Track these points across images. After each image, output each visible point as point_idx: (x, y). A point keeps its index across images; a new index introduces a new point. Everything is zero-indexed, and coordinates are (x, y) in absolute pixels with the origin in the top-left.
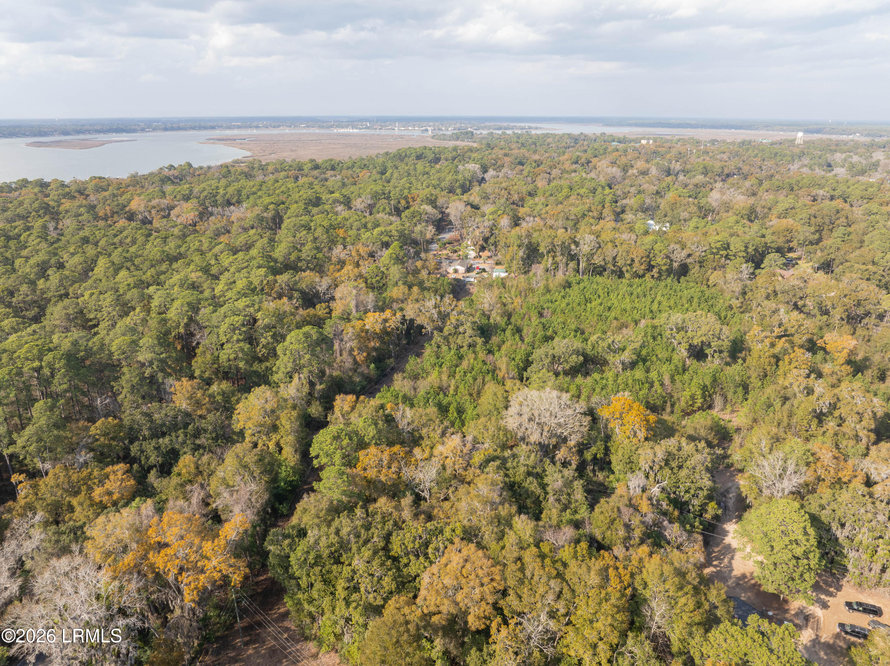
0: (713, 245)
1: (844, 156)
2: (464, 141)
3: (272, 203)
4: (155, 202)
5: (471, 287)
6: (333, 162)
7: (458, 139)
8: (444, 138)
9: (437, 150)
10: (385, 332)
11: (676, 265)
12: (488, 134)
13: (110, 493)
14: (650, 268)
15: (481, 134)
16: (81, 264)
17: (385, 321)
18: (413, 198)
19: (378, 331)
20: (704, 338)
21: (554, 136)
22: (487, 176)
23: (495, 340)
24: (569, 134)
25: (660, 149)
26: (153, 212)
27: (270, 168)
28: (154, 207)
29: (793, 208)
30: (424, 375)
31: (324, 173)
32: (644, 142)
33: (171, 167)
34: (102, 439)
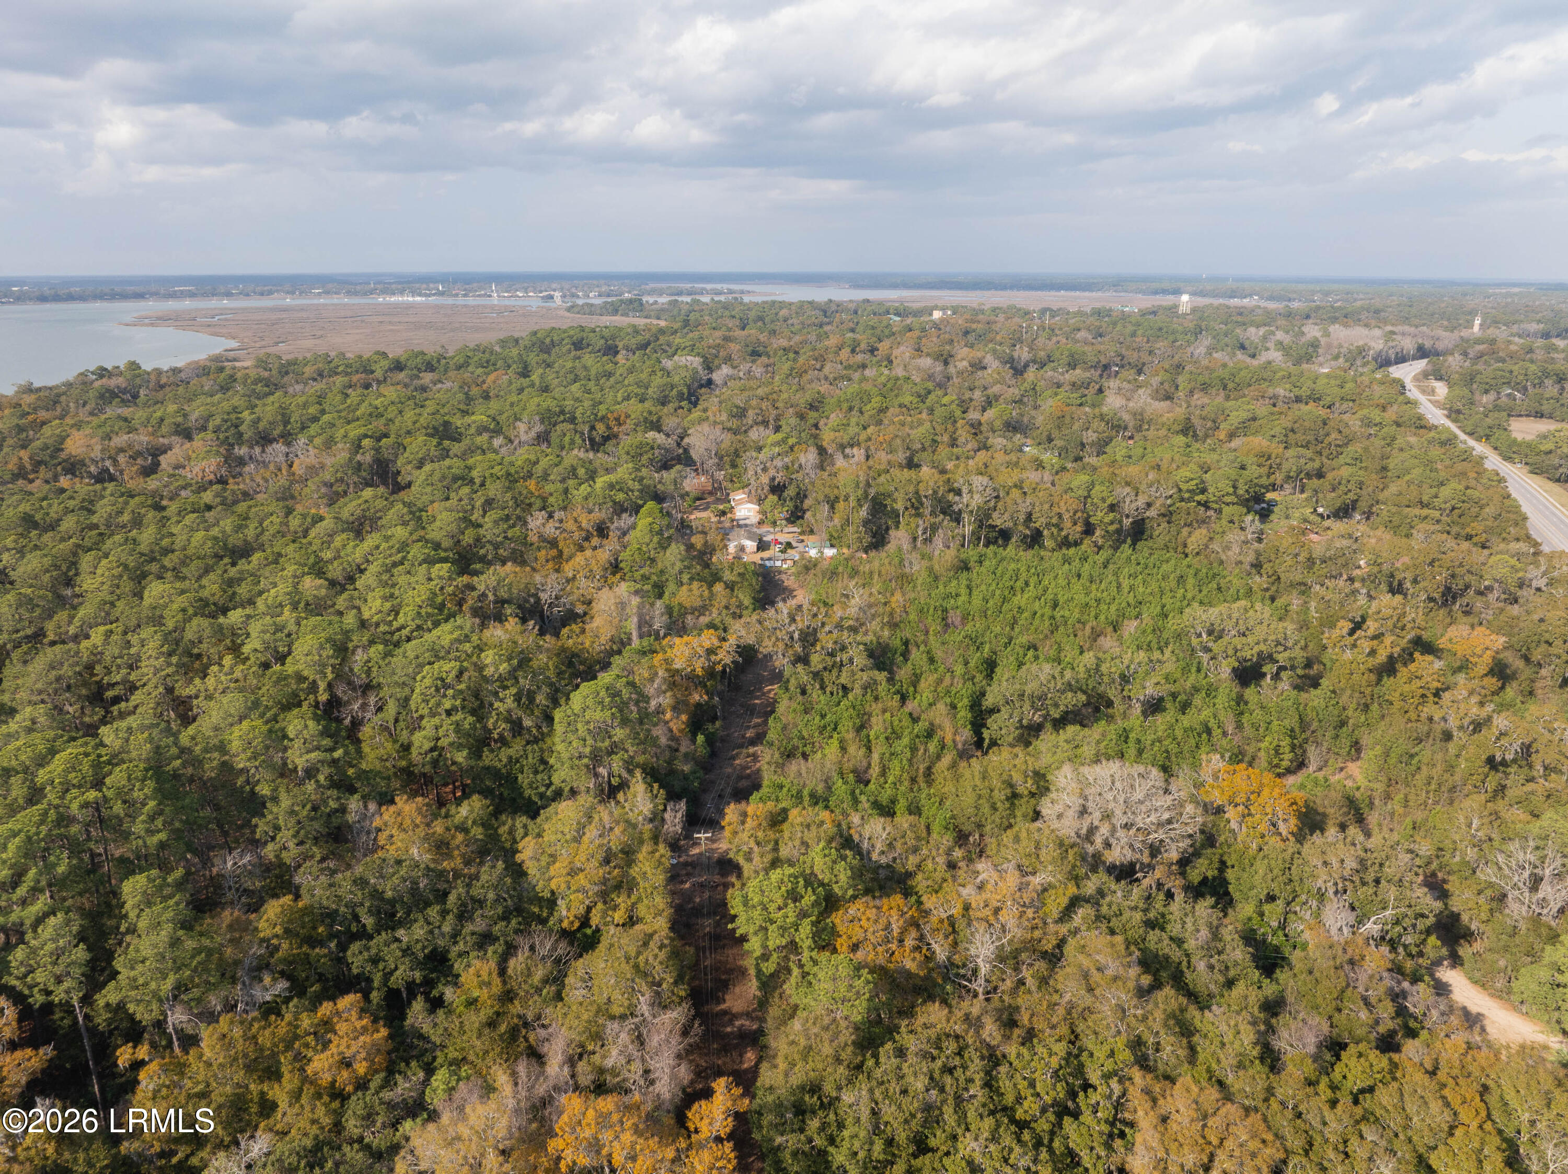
0: (1184, 487)
1: (1262, 331)
2: (627, 315)
3: (366, 436)
4: (120, 440)
5: (784, 577)
6: (427, 358)
7: (615, 312)
8: (590, 309)
9: (606, 333)
10: (710, 673)
11: (1127, 522)
12: (670, 303)
13: (346, 1063)
14: (1089, 530)
15: (656, 302)
16: (47, 571)
17: (710, 652)
18: (617, 419)
19: (699, 671)
20: (1262, 647)
21: (782, 305)
23: (903, 674)
24: (810, 303)
25: (974, 326)
26: (122, 459)
27: (309, 371)
28: (121, 450)
29: (1254, 419)
30: (808, 749)
31: (418, 377)
32: (937, 315)
33: (102, 372)
34: (285, 945)
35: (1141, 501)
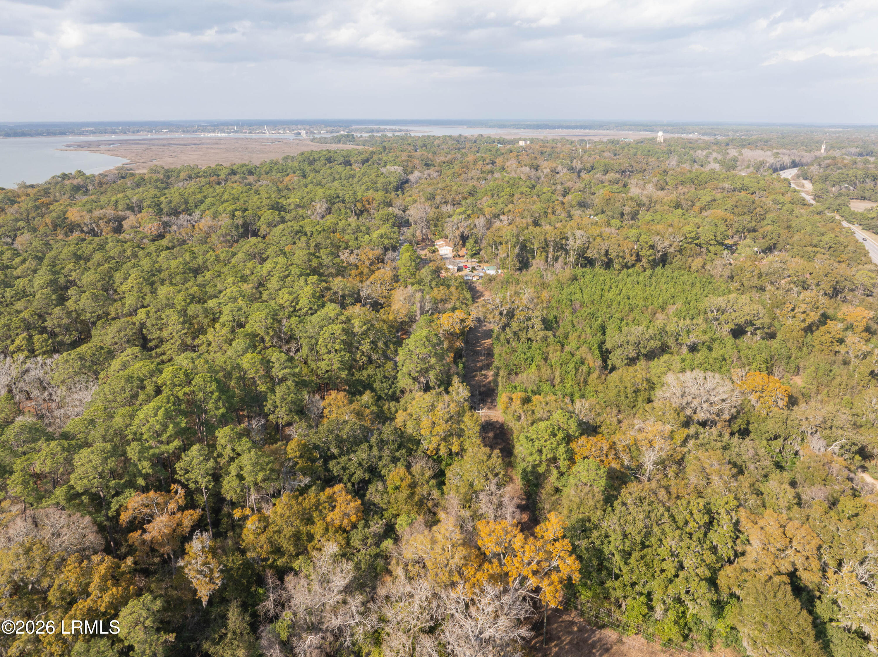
0: (689, 236)
1: (705, 152)
2: (346, 144)
3: (236, 210)
4: (97, 213)
5: (476, 285)
6: (249, 167)
7: (339, 142)
8: (323, 140)
9: (343, 153)
10: (462, 332)
11: (658, 255)
12: (370, 136)
13: (347, 515)
14: (639, 259)
15: (361, 136)
16: (99, 281)
17: (463, 321)
18: (368, 201)
19: (457, 331)
20: (747, 317)
21: (435, 138)
22: (412, 178)
23: (560, 332)
24: (450, 136)
25: (545, 150)
26: (101, 223)
27: (182, 175)
28: (100, 219)
29: (714, 200)
30: (519, 370)
31: (246, 178)
32: (522, 143)
33: (65, 176)
34: (300, 462)
35: (667, 243)
